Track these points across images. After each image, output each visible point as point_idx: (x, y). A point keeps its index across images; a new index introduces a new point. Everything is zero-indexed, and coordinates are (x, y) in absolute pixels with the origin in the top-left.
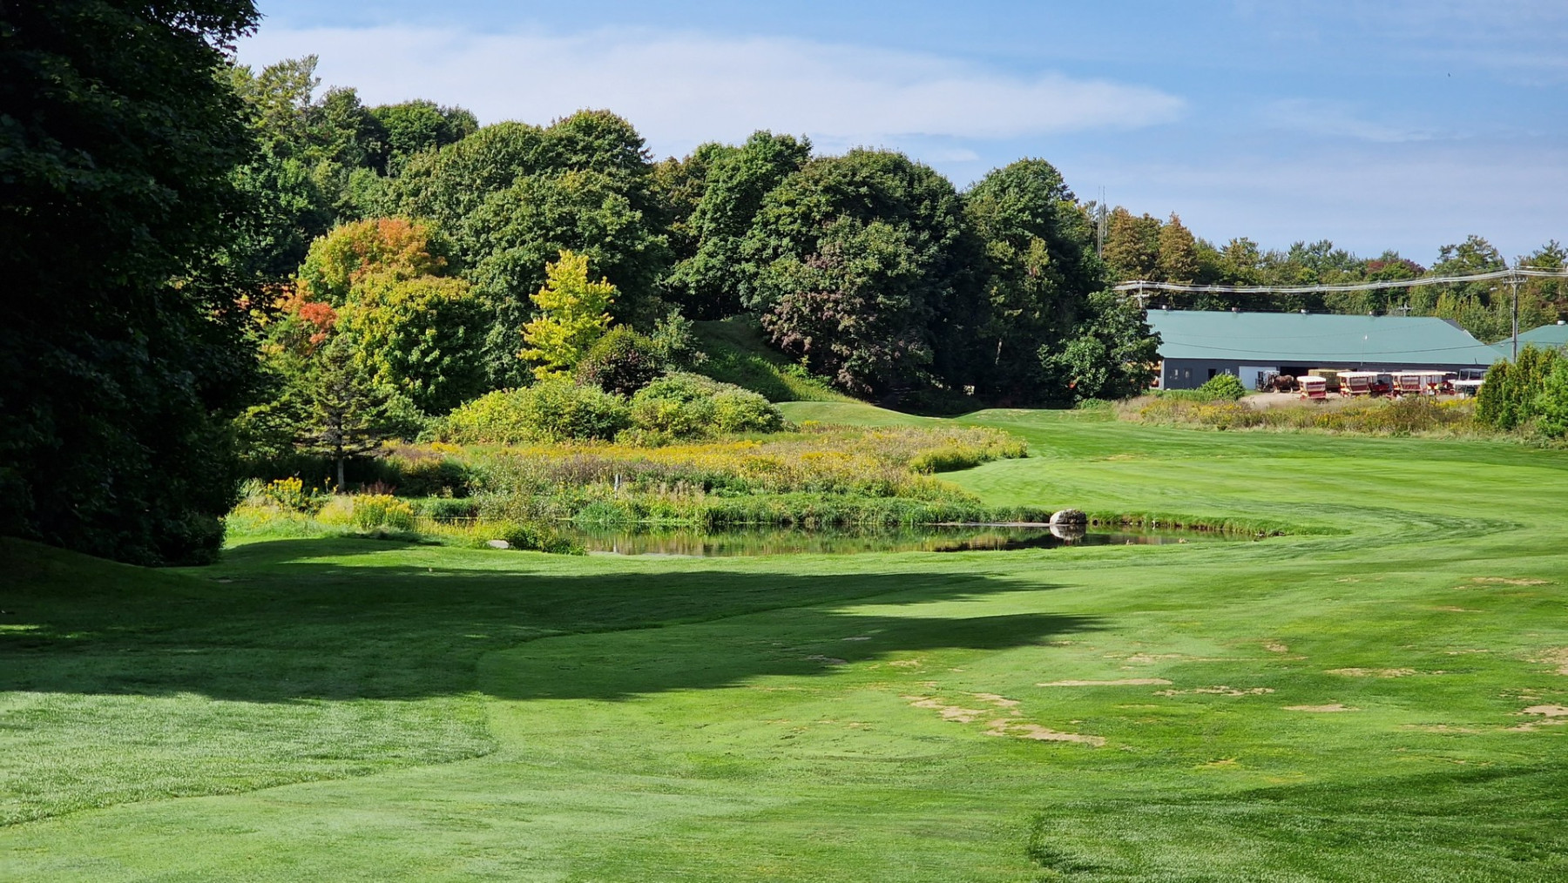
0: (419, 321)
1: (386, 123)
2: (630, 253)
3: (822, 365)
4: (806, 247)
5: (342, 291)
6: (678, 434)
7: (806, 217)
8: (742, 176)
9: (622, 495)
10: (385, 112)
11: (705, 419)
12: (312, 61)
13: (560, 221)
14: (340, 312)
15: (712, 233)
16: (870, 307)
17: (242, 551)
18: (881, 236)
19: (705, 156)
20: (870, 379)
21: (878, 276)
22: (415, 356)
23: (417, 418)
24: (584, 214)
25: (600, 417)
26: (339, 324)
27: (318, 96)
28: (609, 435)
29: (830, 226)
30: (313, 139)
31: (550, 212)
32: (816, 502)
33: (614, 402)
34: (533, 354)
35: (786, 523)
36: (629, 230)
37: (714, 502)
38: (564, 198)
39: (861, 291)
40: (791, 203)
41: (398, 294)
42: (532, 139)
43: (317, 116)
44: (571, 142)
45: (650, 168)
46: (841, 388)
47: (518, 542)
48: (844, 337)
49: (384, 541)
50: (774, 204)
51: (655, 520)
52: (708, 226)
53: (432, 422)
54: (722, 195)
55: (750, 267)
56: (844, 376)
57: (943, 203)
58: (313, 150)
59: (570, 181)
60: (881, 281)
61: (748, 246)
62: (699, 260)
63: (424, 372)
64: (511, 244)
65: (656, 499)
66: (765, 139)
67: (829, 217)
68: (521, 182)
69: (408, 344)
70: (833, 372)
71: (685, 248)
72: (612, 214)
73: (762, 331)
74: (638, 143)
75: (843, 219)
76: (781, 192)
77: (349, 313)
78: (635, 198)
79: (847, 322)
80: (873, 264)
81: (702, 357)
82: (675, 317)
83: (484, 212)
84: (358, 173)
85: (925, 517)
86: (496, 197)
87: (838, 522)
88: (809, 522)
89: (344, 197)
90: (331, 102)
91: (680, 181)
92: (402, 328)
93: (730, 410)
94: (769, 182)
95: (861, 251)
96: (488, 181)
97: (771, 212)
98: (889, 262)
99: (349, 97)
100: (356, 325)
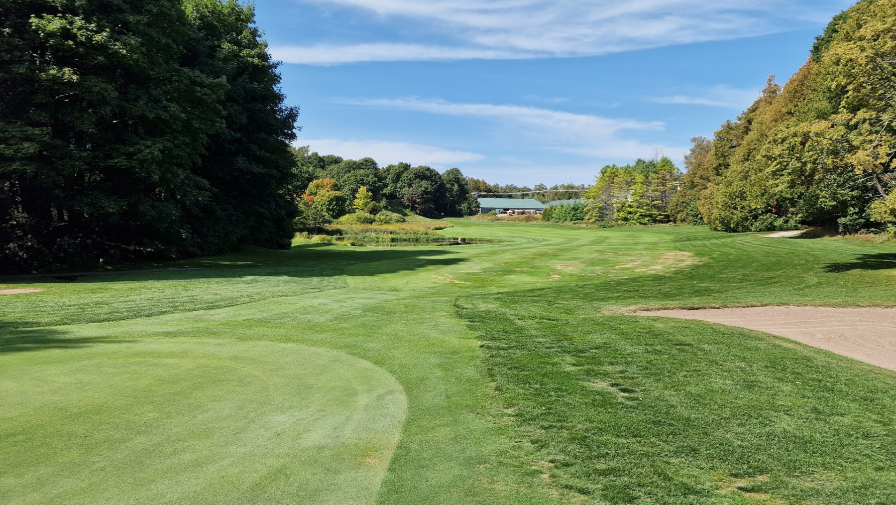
0: (332, 200)
1: (324, 159)
2: (375, 187)
3: (413, 209)
4: (410, 186)
5: (316, 194)
6: (385, 223)
7: (410, 180)
8: (397, 171)
9: (373, 235)
10: (324, 157)
11: (390, 220)
12: (308, 146)
13: (361, 180)
14: (315, 198)
15: (392, 183)
16: (423, 198)
17: (295, 247)
18: (425, 184)
19: (390, 167)
20: (422, 212)
21: (424, 191)
22: (331, 207)
23: (332, 219)
24: (365, 178)
25: (369, 219)
26: (315, 200)
27: (310, 154)
28: (371, 223)
29: (415, 181)
30: (309, 162)
31: (358, 178)
32: (412, 236)
33: (372, 216)
34: (355, 207)
35: (406, 240)
36: (375, 182)
37: (392, 236)
38: (361, 175)
39: (421, 194)
40: (407, 177)
41: (327, 194)
42: (355, 163)
43: (310, 158)
44: (362, 164)
45: (379, 169)
46: (417, 214)
47: (353, 244)
48: (417, 203)
49: (325, 244)
50: (404, 177)
51: (380, 240)
52: (390, 181)
53: (335, 220)
54: (393, 175)
55: (399, 190)
56: (418, 211)
57: (437, 177)
58: (309, 165)
59: (362, 171)
60: (425, 192)
61: (399, 185)
62: (389, 188)
63: (333, 210)
64: (351, 184)
65: (381, 235)
66: (402, 164)
67: (415, 179)
68: (352, 172)
69: (330, 204)
70: (416, 211)
71: (386, 186)
72: (371, 178)
73: (401, 202)
74: (376, 164)
75: (417, 180)
76: (405, 175)
77: (317, 198)
78: (376, 176)
79: (418, 200)
80: (423, 189)
81: (389, 207)
82: (384, 200)
83: (345, 178)
84: (319, 169)
85: (434, 239)
86: (347, 175)
87: (417, 240)
88: (411, 240)
89: (316, 174)
90: (313, 155)
91: (385, 172)
92: (328, 201)
93: (395, 218)
94: (402, 172)
95: (421, 186)
96: (346, 172)
97: (403, 178)
98: (426, 189)
99: (316, 154)
100: (319, 200)
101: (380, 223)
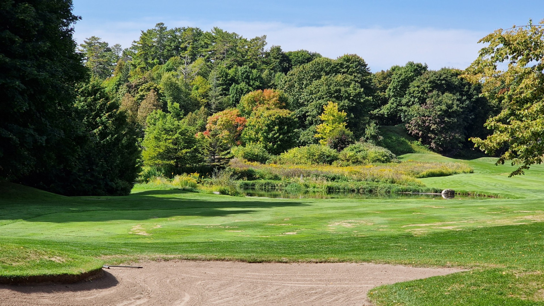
0: (273, 123)
1: (290, 57)
2: (358, 103)
3: (426, 141)
4: (422, 101)
5: (249, 114)
6: (354, 163)
7: (423, 92)
8: (403, 77)
10: (290, 54)
11: (364, 158)
12: (265, 37)
13: (336, 91)
14: (248, 120)
15: (394, 96)
16: (442, 122)
18: (448, 98)
19: (393, 70)
20: (441, 146)
21: (446, 112)
22: (270, 135)
23: (267, 155)
24: (343, 89)
26: (247, 124)
27: (267, 48)
28: (330, 162)
29: (430, 94)
30: (264, 62)
31: (333, 88)
32: (363, 185)
33: (333, 152)
34: (319, 136)
35: (353, 191)
36: (359, 95)
37: (330, 184)
38: (337, 84)
39: (439, 116)
40: (418, 87)
41: (266, 114)
42: (328, 64)
43: (268, 55)
44: (342, 65)
45: (370, 74)
46: (431, 149)
47: (223, 192)
48: (433, 132)
50: (413, 86)
51: (311, 189)
52: (392, 94)
53: (273, 157)
54: (396, 83)
55: (404, 108)
56: (433, 145)
57: (473, 87)
58: (264, 66)
59: (339, 77)
60: (447, 113)
61: (404, 101)
62: (388, 106)
63: (274, 140)
64: (319, 99)
65: (312, 181)
66: (411, 64)
67: (430, 91)
68: (324, 78)
69: (270, 130)
70: (429, 143)
71: (385, 101)
72: (353, 89)
73: (406, 130)
74: (365, 65)
75: (435, 92)
76: (415, 83)
77: (251, 120)
78: (362, 84)
79: (433, 127)
80: (444, 107)
81: (381, 138)
82: (373, 124)
83: (311, 88)
84: (278, 74)
85: (399, 190)
86: (315, 83)
87: (371, 191)
88: (361, 191)
89: (272, 82)
90: (272, 50)
91: (385, 78)
92: (268, 125)
93: (373, 155)
94: (412, 79)
95: (440, 103)
96: (313, 76)
97: (412, 89)
98: (450, 107)
99: (279, 49)
100: (253, 123)
101: (345, 163)
